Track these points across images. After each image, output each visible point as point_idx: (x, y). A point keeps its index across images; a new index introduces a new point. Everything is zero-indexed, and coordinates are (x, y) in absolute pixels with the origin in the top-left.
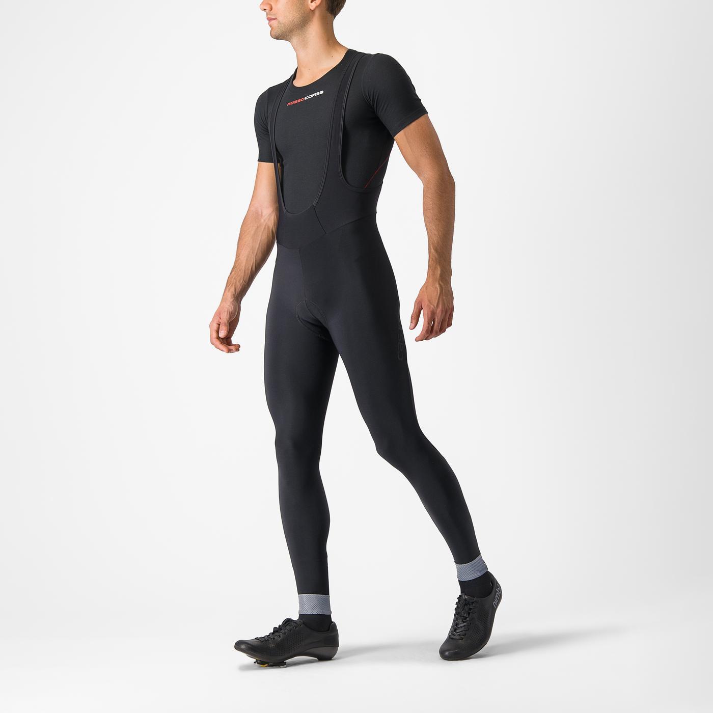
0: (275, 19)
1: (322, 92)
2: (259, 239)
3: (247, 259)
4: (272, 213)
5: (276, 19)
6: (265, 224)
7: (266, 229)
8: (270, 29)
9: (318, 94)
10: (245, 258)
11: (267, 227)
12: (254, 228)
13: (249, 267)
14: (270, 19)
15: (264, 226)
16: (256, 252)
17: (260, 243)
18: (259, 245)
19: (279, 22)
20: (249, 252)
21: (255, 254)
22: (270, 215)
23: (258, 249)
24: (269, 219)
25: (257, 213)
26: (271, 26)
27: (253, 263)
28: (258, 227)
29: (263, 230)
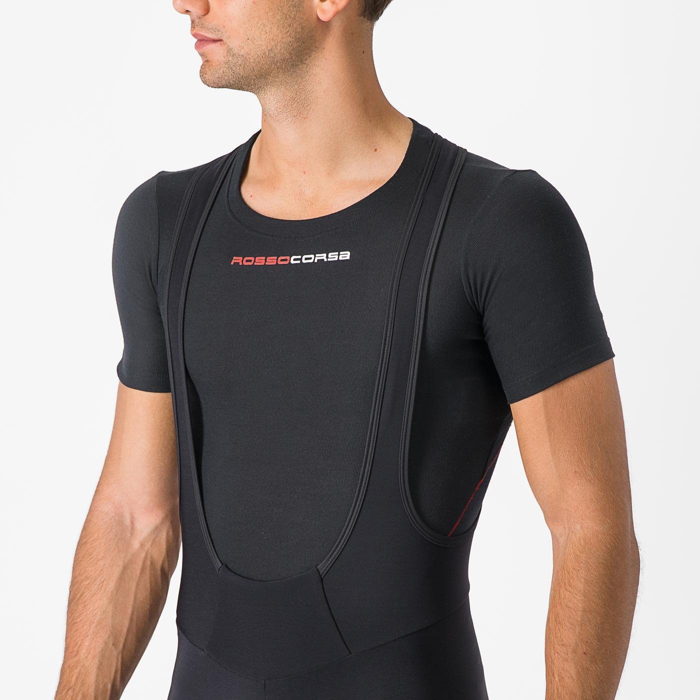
0: (215, 41)
1: (346, 255)
2: (131, 602)
3: (101, 664)
4: (162, 523)
5: (221, 40)
6: (143, 555)
7: (148, 572)
8: (199, 61)
9: (333, 256)
10: (96, 661)
11: (148, 563)
12: (117, 571)
13: (105, 686)
14: (202, 41)
15: (140, 564)
16: (122, 640)
17: (132, 614)
18: (131, 619)
19: (229, 50)
20: (106, 643)
21: (121, 646)
22: (156, 530)
23: (128, 631)
24: (154, 541)
25: (120, 522)
26: (202, 55)
27: (116, 672)
28: (125, 568)
29: (138, 572)
